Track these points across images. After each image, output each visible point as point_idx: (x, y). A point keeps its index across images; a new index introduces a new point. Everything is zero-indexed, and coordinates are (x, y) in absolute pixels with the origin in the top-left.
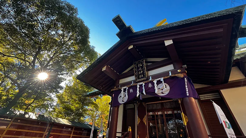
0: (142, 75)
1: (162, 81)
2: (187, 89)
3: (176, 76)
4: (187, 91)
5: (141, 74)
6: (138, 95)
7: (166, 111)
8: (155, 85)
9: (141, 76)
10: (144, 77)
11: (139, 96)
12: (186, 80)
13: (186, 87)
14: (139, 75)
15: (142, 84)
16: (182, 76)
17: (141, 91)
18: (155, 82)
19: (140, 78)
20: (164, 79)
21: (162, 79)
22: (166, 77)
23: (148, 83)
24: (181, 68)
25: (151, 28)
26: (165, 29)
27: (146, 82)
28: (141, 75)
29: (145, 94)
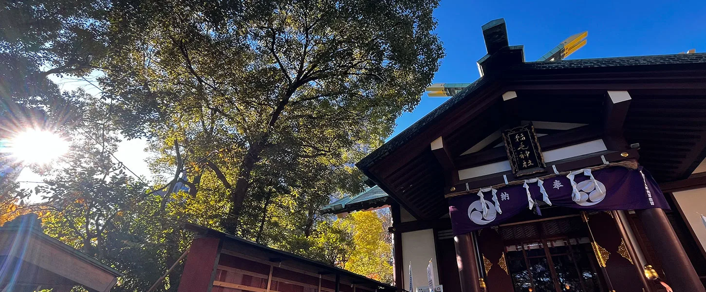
0: (530, 161)
1: (589, 177)
2: (648, 192)
3: (621, 165)
4: (650, 196)
5: (526, 159)
6: (531, 207)
7: (548, 241)
8: (572, 184)
9: (527, 164)
10: (536, 166)
11: (534, 207)
12: (643, 175)
13: (646, 188)
14: (521, 161)
15: (537, 182)
16: (634, 165)
17: (538, 197)
18: (571, 177)
19: (525, 168)
20: (592, 172)
21: (588, 172)
22: (596, 168)
23: (553, 179)
24: (627, 149)
25: (577, 60)
26: (616, 67)
27: (547, 177)
28: (527, 162)
29: (549, 203)
